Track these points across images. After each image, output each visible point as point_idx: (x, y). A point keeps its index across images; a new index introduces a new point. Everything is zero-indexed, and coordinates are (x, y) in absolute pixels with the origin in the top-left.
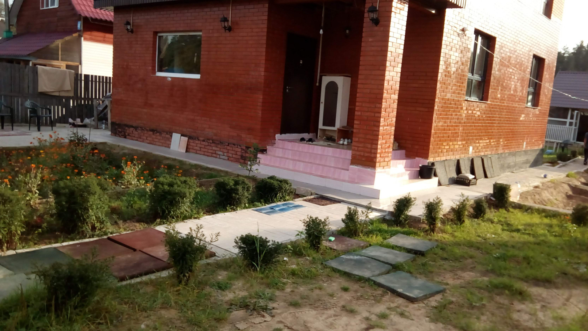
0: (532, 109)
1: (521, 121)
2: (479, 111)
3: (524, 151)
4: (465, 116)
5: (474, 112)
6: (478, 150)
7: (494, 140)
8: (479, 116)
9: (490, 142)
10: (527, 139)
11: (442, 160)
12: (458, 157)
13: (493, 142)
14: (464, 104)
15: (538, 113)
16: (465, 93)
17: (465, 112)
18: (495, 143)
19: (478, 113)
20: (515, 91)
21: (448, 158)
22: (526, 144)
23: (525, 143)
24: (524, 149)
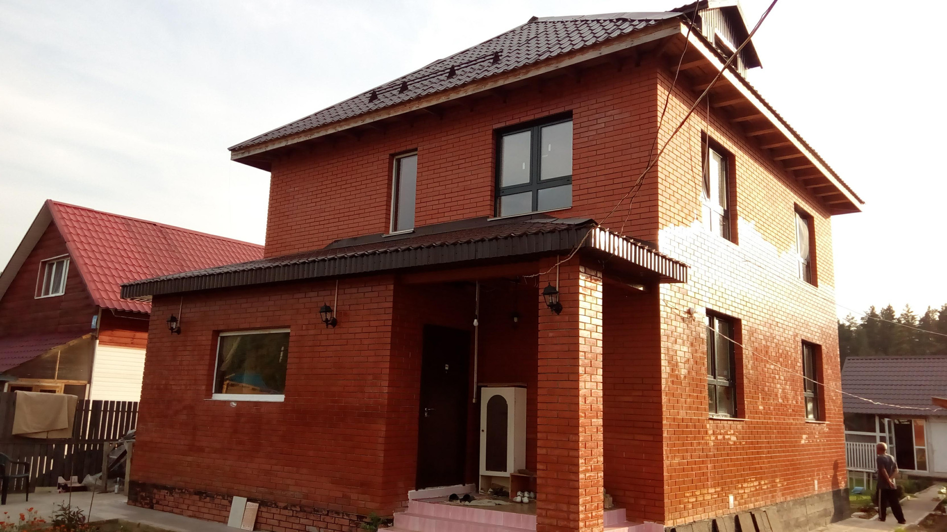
0: (817, 425)
1: (803, 445)
2: (734, 434)
3: (817, 495)
4: (712, 444)
5: (727, 437)
6: (743, 501)
7: (766, 482)
8: (735, 443)
9: (760, 484)
10: (818, 475)
11: (687, 523)
12: (712, 516)
13: (765, 484)
14: (708, 426)
15: (826, 430)
16: (707, 407)
17: (713, 438)
18: (769, 486)
19: (734, 438)
20: (785, 398)
21: (697, 518)
22: (819, 483)
23: (816, 482)
24: (816, 493)
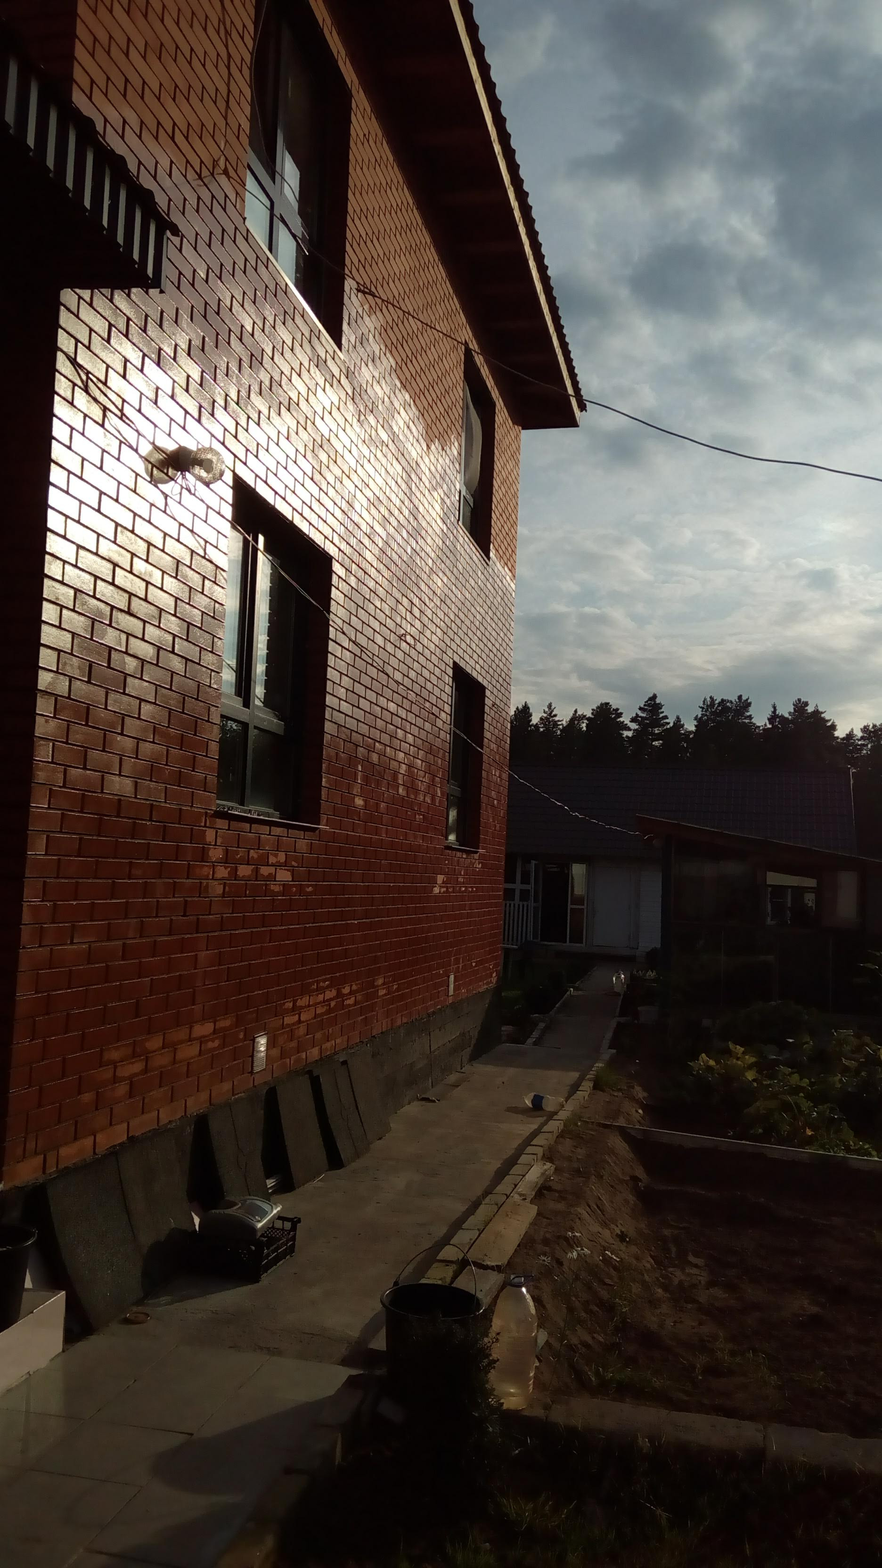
0: (463, 856)
1: (437, 898)
2: (285, 864)
3: (453, 1006)
4: (219, 890)
5: (265, 871)
6: (294, 1044)
7: (354, 987)
9: (339, 994)
10: (457, 961)
11: (101, 1150)
12: (196, 1104)
13: (351, 993)
14: (210, 835)
15: (479, 866)
16: (212, 779)
17: (222, 872)
18: (359, 997)
19: (284, 876)
20: (411, 787)
22: (456, 979)
23: (452, 978)
24: (450, 1000)
